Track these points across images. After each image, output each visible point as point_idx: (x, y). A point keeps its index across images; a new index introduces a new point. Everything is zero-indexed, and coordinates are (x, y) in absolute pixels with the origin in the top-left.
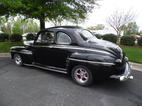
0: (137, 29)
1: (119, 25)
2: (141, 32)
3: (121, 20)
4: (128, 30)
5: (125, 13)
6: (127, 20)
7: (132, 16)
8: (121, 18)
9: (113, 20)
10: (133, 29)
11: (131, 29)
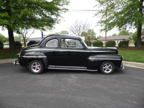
0: (95, 35)
1: (80, 32)
2: (97, 37)
3: (81, 28)
4: (88, 36)
5: (83, 23)
6: (85, 28)
7: (88, 25)
8: (80, 26)
9: (75, 28)
10: (92, 35)
11: (91, 35)
